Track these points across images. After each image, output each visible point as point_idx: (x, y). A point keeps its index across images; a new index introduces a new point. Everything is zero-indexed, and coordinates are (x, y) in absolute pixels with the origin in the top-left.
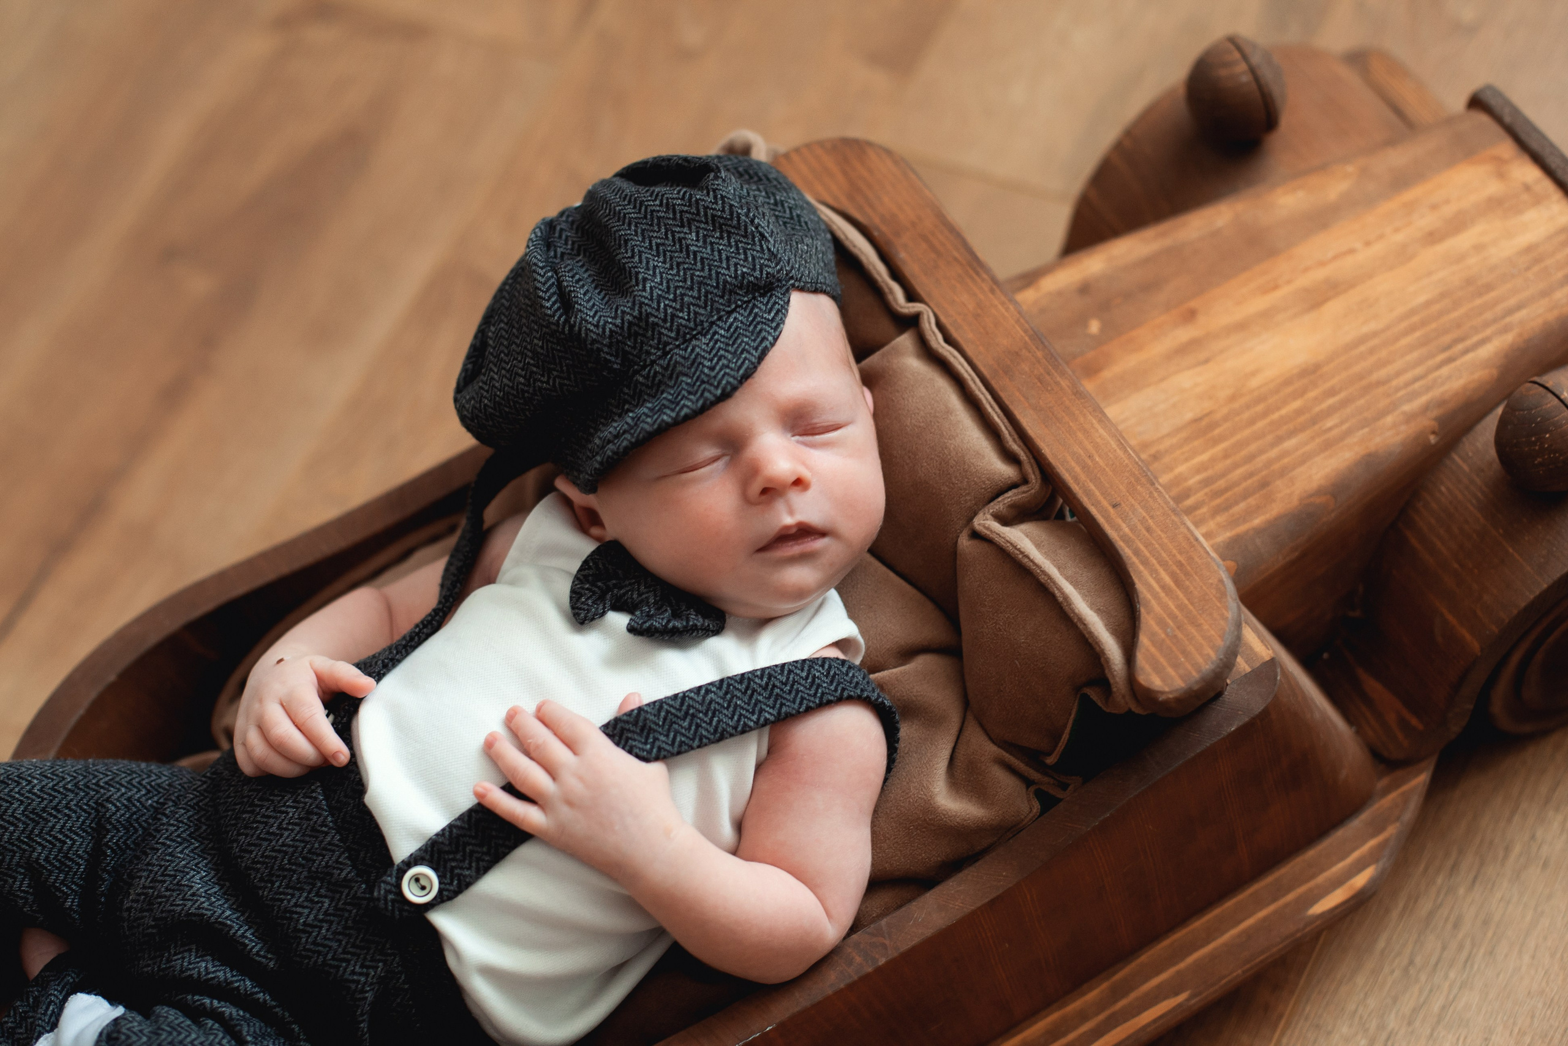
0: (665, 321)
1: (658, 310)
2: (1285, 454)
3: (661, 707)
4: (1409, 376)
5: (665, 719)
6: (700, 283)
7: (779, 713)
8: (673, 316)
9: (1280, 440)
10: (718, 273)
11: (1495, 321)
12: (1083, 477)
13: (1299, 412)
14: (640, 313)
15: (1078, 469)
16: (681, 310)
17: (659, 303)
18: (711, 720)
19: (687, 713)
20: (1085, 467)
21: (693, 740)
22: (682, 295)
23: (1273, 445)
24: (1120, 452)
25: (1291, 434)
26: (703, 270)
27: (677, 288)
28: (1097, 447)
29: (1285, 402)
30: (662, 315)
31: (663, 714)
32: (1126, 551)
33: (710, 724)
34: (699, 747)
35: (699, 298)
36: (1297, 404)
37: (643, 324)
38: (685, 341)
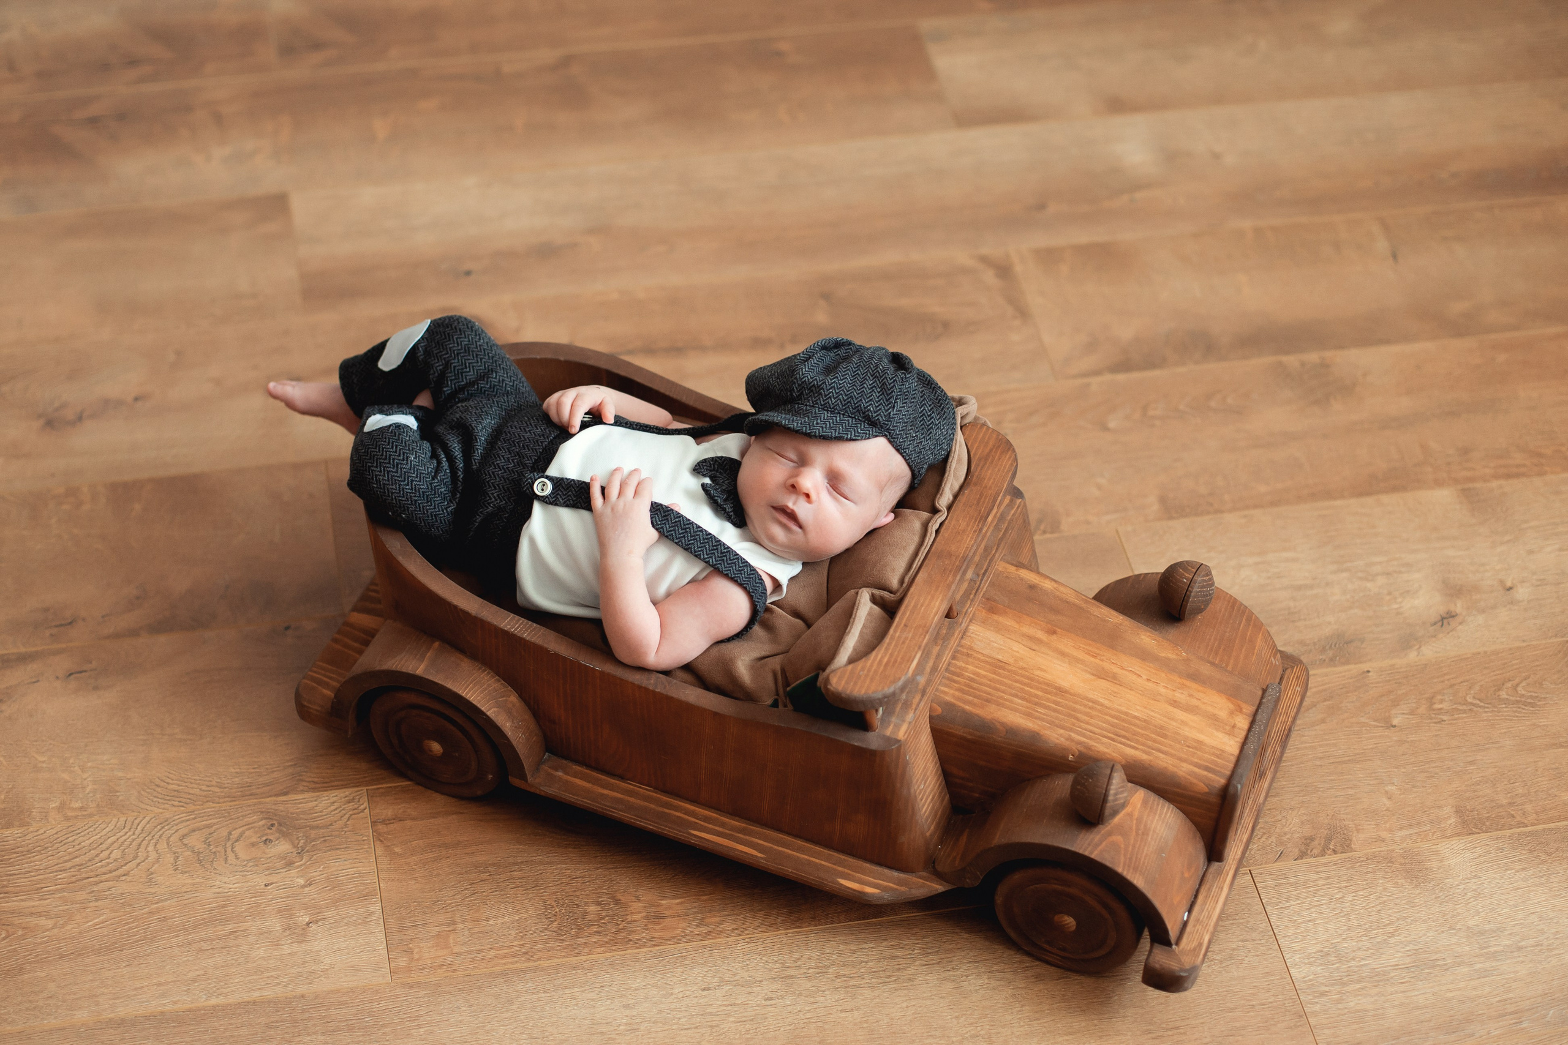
0: (826, 396)
1: (828, 390)
2: (1011, 702)
3: (680, 517)
4: (1091, 728)
5: (676, 522)
6: (851, 397)
7: (715, 565)
8: (830, 397)
9: (1016, 696)
10: (861, 400)
11: (1149, 747)
12: (910, 608)
13: (1036, 696)
14: (821, 385)
15: (912, 604)
16: (834, 399)
17: (831, 388)
18: (691, 540)
19: (686, 529)
20: (915, 606)
21: (677, 539)
22: (841, 394)
23: (1011, 695)
24: (932, 614)
25: (1022, 698)
26: (858, 394)
27: (843, 390)
28: (929, 605)
29: (1037, 688)
30: (826, 393)
31: (677, 520)
32: (887, 640)
33: (689, 541)
34: (676, 543)
35: (845, 401)
36: (1039, 693)
37: (817, 390)
38: (823, 409)
